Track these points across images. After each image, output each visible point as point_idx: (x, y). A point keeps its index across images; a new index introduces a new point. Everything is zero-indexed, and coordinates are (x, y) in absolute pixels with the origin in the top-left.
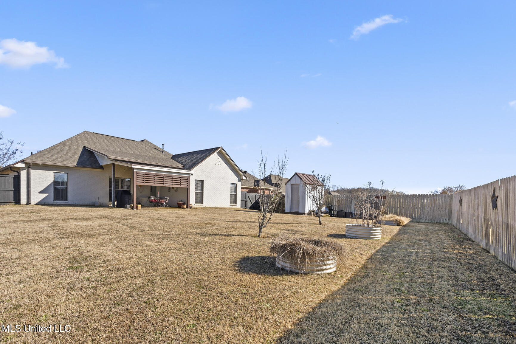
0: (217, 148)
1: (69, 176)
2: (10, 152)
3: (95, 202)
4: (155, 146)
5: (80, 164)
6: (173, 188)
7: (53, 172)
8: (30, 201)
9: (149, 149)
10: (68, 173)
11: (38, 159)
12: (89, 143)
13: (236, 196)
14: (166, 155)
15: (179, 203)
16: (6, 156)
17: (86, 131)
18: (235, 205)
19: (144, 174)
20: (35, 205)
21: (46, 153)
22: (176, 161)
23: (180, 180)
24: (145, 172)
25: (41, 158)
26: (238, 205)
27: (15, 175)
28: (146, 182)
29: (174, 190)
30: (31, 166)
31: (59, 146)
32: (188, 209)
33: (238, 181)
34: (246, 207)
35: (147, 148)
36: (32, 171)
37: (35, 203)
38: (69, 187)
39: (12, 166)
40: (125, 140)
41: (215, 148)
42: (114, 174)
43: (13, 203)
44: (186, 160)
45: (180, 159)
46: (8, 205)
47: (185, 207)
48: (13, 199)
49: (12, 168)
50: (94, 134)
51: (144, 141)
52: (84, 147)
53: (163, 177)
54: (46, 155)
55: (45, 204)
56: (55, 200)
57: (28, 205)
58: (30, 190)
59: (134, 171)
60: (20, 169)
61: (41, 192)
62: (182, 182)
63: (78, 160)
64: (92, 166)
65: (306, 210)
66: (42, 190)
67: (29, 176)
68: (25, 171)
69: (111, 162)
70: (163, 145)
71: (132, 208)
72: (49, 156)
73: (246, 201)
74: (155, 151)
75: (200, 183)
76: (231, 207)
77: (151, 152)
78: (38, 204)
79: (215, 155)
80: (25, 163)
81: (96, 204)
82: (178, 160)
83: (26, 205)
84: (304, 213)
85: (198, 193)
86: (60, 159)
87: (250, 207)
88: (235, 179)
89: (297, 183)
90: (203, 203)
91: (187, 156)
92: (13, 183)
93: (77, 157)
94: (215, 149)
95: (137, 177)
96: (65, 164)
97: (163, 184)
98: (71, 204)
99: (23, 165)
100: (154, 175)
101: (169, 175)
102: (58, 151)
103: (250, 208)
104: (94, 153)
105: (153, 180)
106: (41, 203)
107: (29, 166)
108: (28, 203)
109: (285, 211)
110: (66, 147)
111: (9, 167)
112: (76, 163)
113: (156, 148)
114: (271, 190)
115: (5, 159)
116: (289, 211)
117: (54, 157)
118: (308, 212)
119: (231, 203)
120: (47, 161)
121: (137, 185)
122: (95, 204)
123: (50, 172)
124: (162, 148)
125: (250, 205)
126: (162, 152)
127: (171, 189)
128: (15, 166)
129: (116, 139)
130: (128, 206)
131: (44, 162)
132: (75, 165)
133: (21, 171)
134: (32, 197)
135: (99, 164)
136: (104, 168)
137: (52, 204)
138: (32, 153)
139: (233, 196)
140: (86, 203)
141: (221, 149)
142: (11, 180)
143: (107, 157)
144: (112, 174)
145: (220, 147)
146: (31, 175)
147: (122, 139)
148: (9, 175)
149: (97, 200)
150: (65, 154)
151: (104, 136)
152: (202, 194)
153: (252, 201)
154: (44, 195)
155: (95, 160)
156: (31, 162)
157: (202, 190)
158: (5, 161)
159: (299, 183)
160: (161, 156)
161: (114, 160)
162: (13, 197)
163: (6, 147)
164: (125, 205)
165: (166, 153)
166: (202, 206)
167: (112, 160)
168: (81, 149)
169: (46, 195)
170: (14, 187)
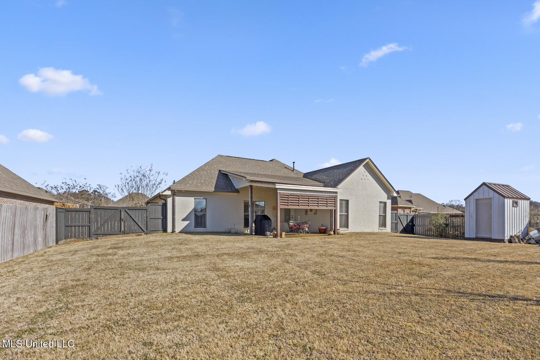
0: (363, 159)
1: (207, 202)
2: (157, 183)
3: (231, 229)
4: (285, 164)
5: (218, 188)
6: (311, 210)
7: (194, 198)
8: (175, 229)
9: (280, 168)
10: (206, 199)
11: (182, 186)
12: (223, 167)
13: (385, 217)
14: (297, 174)
15: (320, 228)
16: (155, 186)
17: (219, 155)
18: (385, 228)
19: (288, 196)
20: (179, 233)
21: (188, 179)
22: (311, 179)
23: (326, 200)
24: (289, 193)
25: (184, 185)
26: (388, 229)
27: (163, 203)
28: (290, 205)
29: (313, 213)
30: (176, 194)
31: (198, 171)
32: (336, 236)
33: (388, 199)
34: (396, 231)
35: (277, 168)
36: (177, 198)
37: (179, 231)
38: (207, 214)
39: (161, 194)
40: (255, 161)
41: (360, 160)
42: (252, 197)
43: (161, 232)
44: (324, 177)
45: (314, 177)
46: (158, 233)
47: (332, 233)
48: (161, 227)
49: (161, 196)
50: (227, 157)
51: (273, 161)
52: (220, 171)
53: (308, 197)
54: (188, 181)
55: (187, 231)
56: (195, 227)
57: (173, 233)
58: (175, 218)
59: (277, 192)
60: (167, 196)
61: (184, 220)
62: (320, 202)
63: (216, 184)
64: (228, 190)
65: (506, 236)
66: (184, 217)
67: (174, 203)
68: (171, 198)
69: (248, 184)
70: (294, 163)
71: (275, 236)
72: (190, 182)
73: (397, 224)
74: (286, 170)
75: (344, 203)
76: (380, 231)
77: (282, 172)
78: (181, 232)
79: (361, 169)
80: (172, 191)
81: (233, 231)
82: (313, 178)
83: (171, 233)
84: (504, 240)
85: (342, 215)
86: (200, 185)
87: (401, 230)
88: (384, 197)
89: (486, 197)
90: (348, 228)
91: (324, 172)
92: (161, 211)
93: (214, 181)
94: (360, 162)
95: (281, 198)
96: (204, 189)
97: (309, 206)
98: (209, 231)
99: (169, 193)
100: (299, 196)
101: (315, 195)
102: (198, 176)
103: (401, 232)
104: (229, 176)
105: (298, 202)
106: (184, 231)
107: (175, 193)
108: (173, 231)
109: (465, 237)
110: (204, 172)
111: (158, 195)
112: (214, 188)
113: (286, 167)
114: (412, 208)
115: (154, 189)
116: (474, 236)
117: (195, 183)
118: (509, 237)
119: (379, 227)
120: (189, 187)
121: (280, 209)
122: (231, 231)
123: (191, 198)
124: (293, 167)
125: (400, 228)
126: (293, 171)
127: (309, 212)
128: (164, 194)
129: (247, 160)
130: (268, 233)
131: (187, 188)
132: (213, 189)
133: (168, 199)
134: (176, 224)
135: (234, 187)
136: (239, 191)
137: (192, 231)
138: (174, 181)
139: (382, 217)
140: (223, 230)
141: (368, 160)
142: (160, 208)
143: (246, 178)
144: (250, 197)
145: (367, 158)
146: (176, 202)
147: (252, 160)
148: (158, 203)
149: (233, 227)
150: (203, 179)
151: (236, 158)
152: (347, 216)
153: (403, 223)
154: (187, 223)
155: (230, 183)
156: (176, 189)
157: (347, 211)
158: (153, 191)
159: (491, 196)
160: (293, 175)
161: (252, 181)
162: (161, 225)
163: (154, 178)
164: (266, 233)
165: (297, 172)
166: (348, 232)
167: (250, 181)
168: (217, 173)
169: (188, 222)
170: (163, 215)
